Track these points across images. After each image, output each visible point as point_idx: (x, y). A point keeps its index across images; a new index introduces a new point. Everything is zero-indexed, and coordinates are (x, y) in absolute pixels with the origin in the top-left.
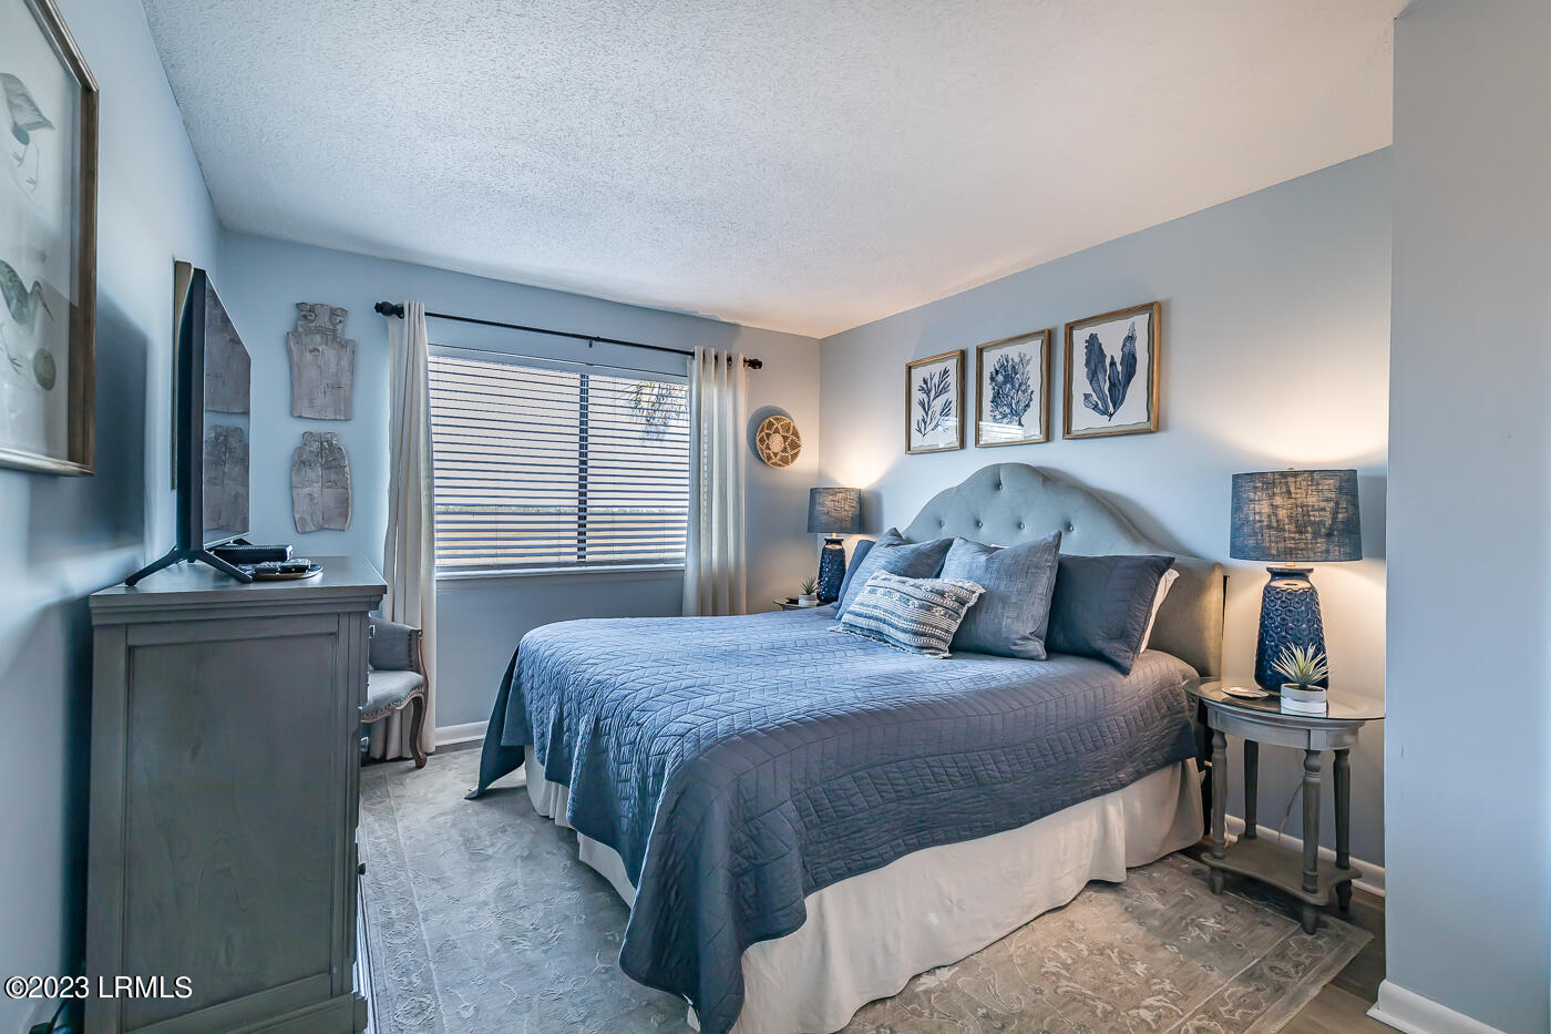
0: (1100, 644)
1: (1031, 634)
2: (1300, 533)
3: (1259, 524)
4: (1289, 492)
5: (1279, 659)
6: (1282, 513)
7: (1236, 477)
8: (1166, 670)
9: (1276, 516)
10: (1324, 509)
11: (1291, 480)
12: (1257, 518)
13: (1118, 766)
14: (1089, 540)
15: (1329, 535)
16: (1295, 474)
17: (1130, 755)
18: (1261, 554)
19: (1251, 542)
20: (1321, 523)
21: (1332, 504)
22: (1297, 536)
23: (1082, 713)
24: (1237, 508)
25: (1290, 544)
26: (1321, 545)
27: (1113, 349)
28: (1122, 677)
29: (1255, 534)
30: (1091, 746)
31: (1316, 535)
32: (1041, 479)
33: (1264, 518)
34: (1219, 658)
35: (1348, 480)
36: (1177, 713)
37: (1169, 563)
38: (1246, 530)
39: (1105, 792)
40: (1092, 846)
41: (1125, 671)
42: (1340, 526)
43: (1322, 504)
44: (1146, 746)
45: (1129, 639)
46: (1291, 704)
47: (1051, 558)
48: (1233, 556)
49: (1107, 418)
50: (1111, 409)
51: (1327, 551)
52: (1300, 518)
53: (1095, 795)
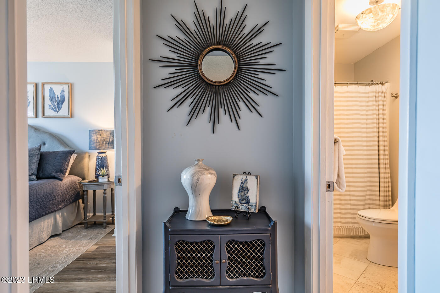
0: (54, 174)
1: (31, 174)
2: (103, 143)
3: (94, 142)
4: (100, 134)
5: (98, 171)
6: (99, 139)
7: (89, 130)
8: (73, 179)
9: (98, 139)
10: (107, 138)
11: (100, 131)
12: (94, 140)
13: (59, 204)
14: (50, 147)
15: (108, 144)
16: (102, 130)
17: (63, 201)
18: (95, 149)
19: (93, 146)
20: (107, 141)
21: (109, 137)
22: (102, 144)
23: (48, 191)
24: (90, 138)
25: (101, 146)
26: (107, 146)
27: (58, 93)
28: (60, 181)
29: (93, 144)
30: (51, 199)
31: (106, 144)
32: (34, 129)
33: (95, 140)
34: (88, 175)
35: (112, 132)
36: (76, 189)
37: (73, 152)
38: (92, 143)
39: (55, 211)
40: (52, 226)
41: (61, 180)
42: (111, 142)
43: (107, 137)
44: (67, 198)
45: (62, 171)
46: (100, 180)
47: (38, 152)
48: (89, 149)
49: (56, 112)
50: (58, 110)
51: (108, 147)
52: (103, 140)
53: (52, 212)
